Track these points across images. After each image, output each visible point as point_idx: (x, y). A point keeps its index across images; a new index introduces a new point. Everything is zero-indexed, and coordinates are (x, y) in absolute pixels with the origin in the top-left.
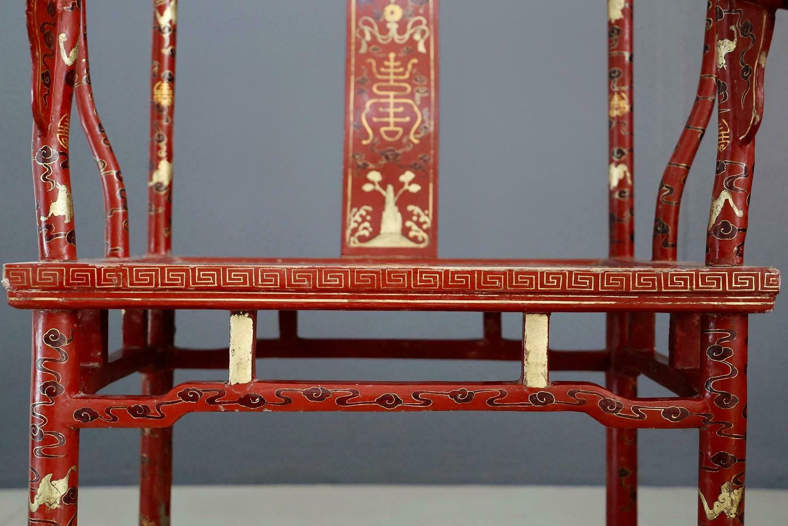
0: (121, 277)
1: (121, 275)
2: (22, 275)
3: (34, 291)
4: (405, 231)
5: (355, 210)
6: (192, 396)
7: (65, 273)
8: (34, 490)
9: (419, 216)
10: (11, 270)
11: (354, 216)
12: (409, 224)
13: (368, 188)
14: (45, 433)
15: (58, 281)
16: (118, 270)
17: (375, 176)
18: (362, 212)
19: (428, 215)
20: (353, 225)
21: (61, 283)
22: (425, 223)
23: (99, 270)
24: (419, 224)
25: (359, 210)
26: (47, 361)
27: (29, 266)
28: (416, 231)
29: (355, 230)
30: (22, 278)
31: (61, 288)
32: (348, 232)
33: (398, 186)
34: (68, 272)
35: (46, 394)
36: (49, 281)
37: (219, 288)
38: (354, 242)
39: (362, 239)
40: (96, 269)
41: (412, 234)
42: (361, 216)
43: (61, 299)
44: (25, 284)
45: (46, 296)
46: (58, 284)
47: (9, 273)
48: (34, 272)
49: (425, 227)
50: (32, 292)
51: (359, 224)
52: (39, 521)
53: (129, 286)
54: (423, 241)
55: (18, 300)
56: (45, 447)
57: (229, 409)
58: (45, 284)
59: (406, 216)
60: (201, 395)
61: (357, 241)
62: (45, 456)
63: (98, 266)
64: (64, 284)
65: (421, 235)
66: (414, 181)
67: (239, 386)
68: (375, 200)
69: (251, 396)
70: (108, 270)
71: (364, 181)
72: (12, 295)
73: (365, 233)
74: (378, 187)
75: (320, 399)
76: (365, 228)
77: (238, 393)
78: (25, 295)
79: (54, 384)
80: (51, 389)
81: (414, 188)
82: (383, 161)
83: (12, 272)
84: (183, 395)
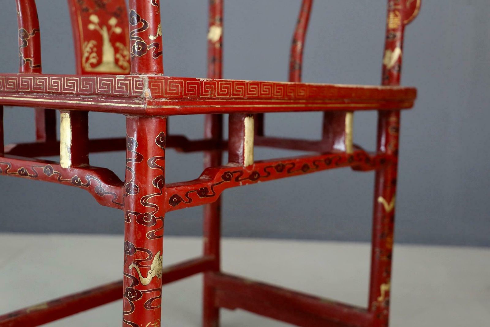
0: (213, 89)
1: (213, 87)
2: (158, 86)
3: (163, 100)
4: (117, 61)
5: (86, 43)
6: (228, 177)
7: (183, 85)
8: (148, 266)
9: (123, 50)
10: (152, 82)
11: (86, 47)
12: (118, 56)
13: (92, 27)
14: (157, 219)
15: (179, 92)
16: (211, 83)
17: (94, 18)
18: (91, 45)
20: (86, 55)
21: (181, 93)
23: (202, 82)
24: (124, 56)
25: (88, 43)
26: (158, 159)
27: (162, 78)
28: (122, 61)
29: (88, 59)
30: (159, 89)
31: (181, 97)
32: (84, 60)
33: (109, 28)
34: (185, 84)
35: (158, 187)
36: (174, 92)
37: (258, 98)
38: (88, 68)
39: (93, 65)
40: (200, 82)
41: (120, 63)
42: (90, 48)
43: (178, 107)
44: (160, 94)
45: (170, 104)
46: (179, 94)
47: (150, 84)
48: (166, 83)
49: (126, 58)
50: (162, 100)
51: (90, 54)
52: (152, 290)
53: (217, 96)
55: (153, 108)
56: (157, 230)
57: (244, 184)
58: (172, 94)
59: (116, 50)
60: (232, 175)
61: (90, 66)
62: (157, 237)
63: (201, 79)
64: (183, 94)
65: (126, 64)
66: (117, 25)
67: (250, 167)
68: (97, 37)
69: (254, 173)
70: (206, 83)
71: (87, 22)
72: (150, 103)
73: (94, 61)
74: (98, 28)
75: (281, 171)
76: (94, 57)
77: (249, 172)
78: (158, 103)
79: (163, 177)
80: (160, 182)
81: (118, 30)
82: (97, 8)
83: (153, 83)
84: (224, 177)
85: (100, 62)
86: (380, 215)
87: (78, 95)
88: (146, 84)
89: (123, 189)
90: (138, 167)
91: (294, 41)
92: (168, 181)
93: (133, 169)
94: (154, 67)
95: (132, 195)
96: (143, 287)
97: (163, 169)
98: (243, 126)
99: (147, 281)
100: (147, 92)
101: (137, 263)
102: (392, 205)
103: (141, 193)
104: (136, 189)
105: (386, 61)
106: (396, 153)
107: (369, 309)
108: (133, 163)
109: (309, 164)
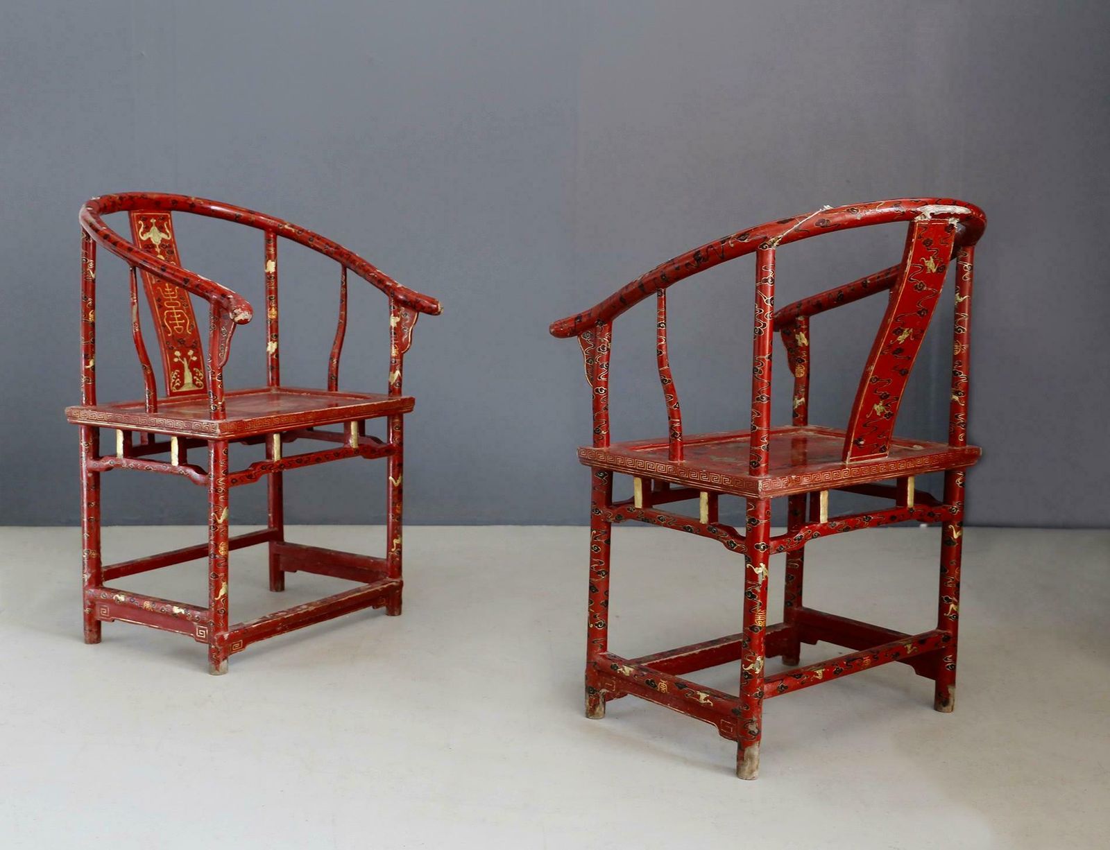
1: (253, 423)
4: (194, 381)
9: (198, 373)
11: (173, 376)
12: (195, 378)
13: (176, 360)
15: (234, 428)
17: (178, 353)
18: (176, 373)
19: (201, 373)
20: (173, 380)
22: (201, 377)
24: (199, 377)
25: (174, 372)
27: (225, 423)
28: (198, 381)
29: (174, 383)
30: (224, 428)
32: (171, 384)
33: (188, 358)
34: (237, 424)
35: (225, 475)
36: (231, 429)
39: (178, 387)
41: (196, 383)
42: (176, 376)
43: (234, 436)
44: (225, 431)
48: (227, 425)
49: (201, 379)
51: (175, 380)
55: (221, 438)
56: (225, 496)
59: (194, 374)
60: (267, 467)
61: (175, 389)
64: (236, 429)
66: (193, 355)
67: (278, 462)
68: (180, 366)
69: (281, 465)
70: (248, 422)
71: (173, 356)
72: (220, 436)
73: (178, 384)
74: (180, 360)
75: (300, 462)
76: (178, 382)
77: (278, 464)
78: (223, 435)
79: (227, 470)
80: (226, 472)
81: (195, 359)
82: (179, 346)
83: (221, 426)
84: (262, 468)
85: (182, 384)
86: (391, 489)
87: (182, 430)
88: (218, 427)
89: (207, 476)
90: (215, 466)
91: (331, 359)
92: (230, 472)
93: (212, 467)
94: (221, 417)
95: (212, 479)
96: (218, 524)
97: (227, 466)
98: (273, 439)
99: (220, 521)
100: (218, 431)
101: (215, 512)
102: (399, 482)
103: (216, 478)
104: (214, 476)
105: (390, 380)
106: (401, 444)
107: (387, 559)
108: (212, 463)
109: (321, 457)
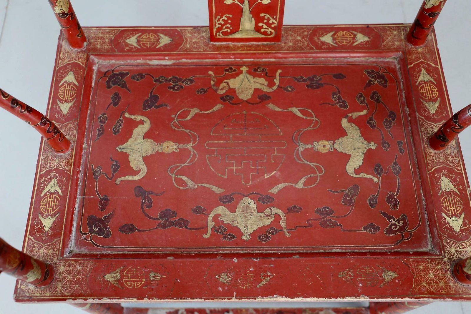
4: (258, 29)
5: (219, 17)
9: (268, 19)
11: (219, 20)
13: (228, 2)
18: (224, 18)
19: (276, 19)
20: (218, 26)
22: (273, 23)
24: (269, 25)
25: (222, 17)
28: (265, 28)
29: (219, 30)
32: (215, 30)
33: (253, 1)
38: (219, 35)
39: (225, 34)
41: (262, 30)
42: (224, 20)
49: (273, 26)
51: (223, 25)
54: (271, 33)
59: (258, 20)
61: (221, 34)
65: (269, 30)
